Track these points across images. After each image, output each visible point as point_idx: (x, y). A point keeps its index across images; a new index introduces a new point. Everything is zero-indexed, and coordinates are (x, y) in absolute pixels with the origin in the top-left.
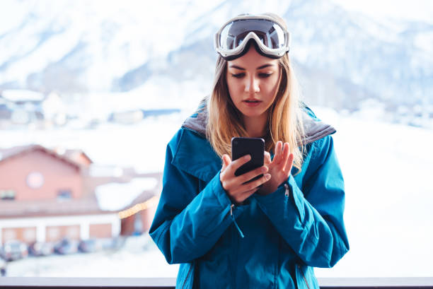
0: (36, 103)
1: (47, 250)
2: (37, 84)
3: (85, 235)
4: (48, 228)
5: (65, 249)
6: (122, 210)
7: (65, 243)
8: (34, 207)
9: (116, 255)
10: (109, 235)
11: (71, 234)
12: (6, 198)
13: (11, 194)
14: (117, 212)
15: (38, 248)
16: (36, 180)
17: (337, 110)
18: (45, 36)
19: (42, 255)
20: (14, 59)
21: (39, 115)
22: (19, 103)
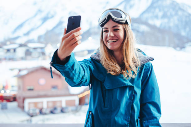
0: (42, 48)
1: (48, 111)
2: (42, 40)
3: (64, 105)
4: (48, 102)
5: (55, 111)
6: (80, 94)
7: (55, 109)
8: (42, 93)
9: (77, 114)
10: (74, 105)
11: (58, 105)
12: (30, 90)
13: (32, 87)
14: (77, 95)
15: (44, 111)
16: (42, 81)
17: (175, 48)
18: (45, 19)
19: (45, 114)
20: (32, 30)
21: (43, 54)
22: (35, 49)
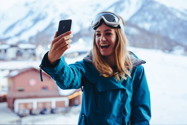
0: (33, 49)
1: (38, 112)
2: (33, 41)
3: (54, 106)
4: (38, 103)
5: (46, 112)
6: (69, 95)
7: (45, 109)
8: (32, 94)
9: (67, 115)
10: (64, 106)
11: (48, 106)
12: (21, 91)
13: (22, 88)
14: (67, 96)
15: (34, 112)
16: (33, 82)
18: (36, 21)
19: (35, 115)
20: (24, 31)
21: (34, 55)
22: (26, 50)
